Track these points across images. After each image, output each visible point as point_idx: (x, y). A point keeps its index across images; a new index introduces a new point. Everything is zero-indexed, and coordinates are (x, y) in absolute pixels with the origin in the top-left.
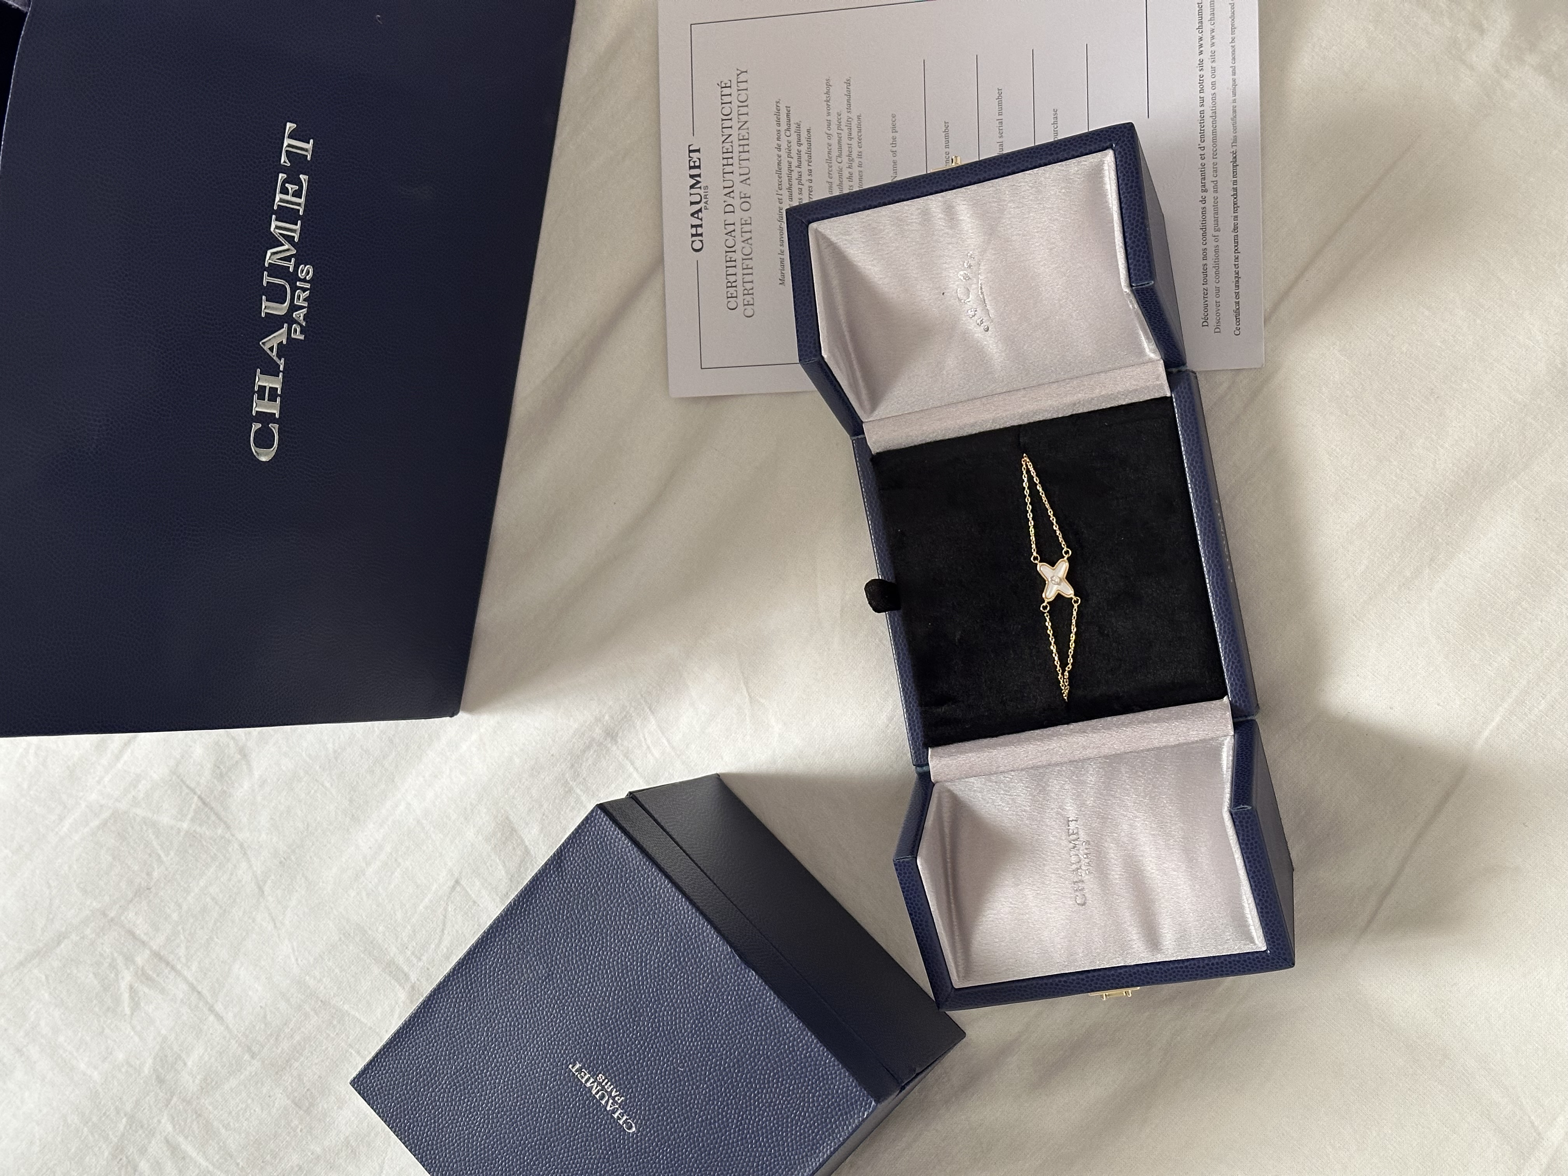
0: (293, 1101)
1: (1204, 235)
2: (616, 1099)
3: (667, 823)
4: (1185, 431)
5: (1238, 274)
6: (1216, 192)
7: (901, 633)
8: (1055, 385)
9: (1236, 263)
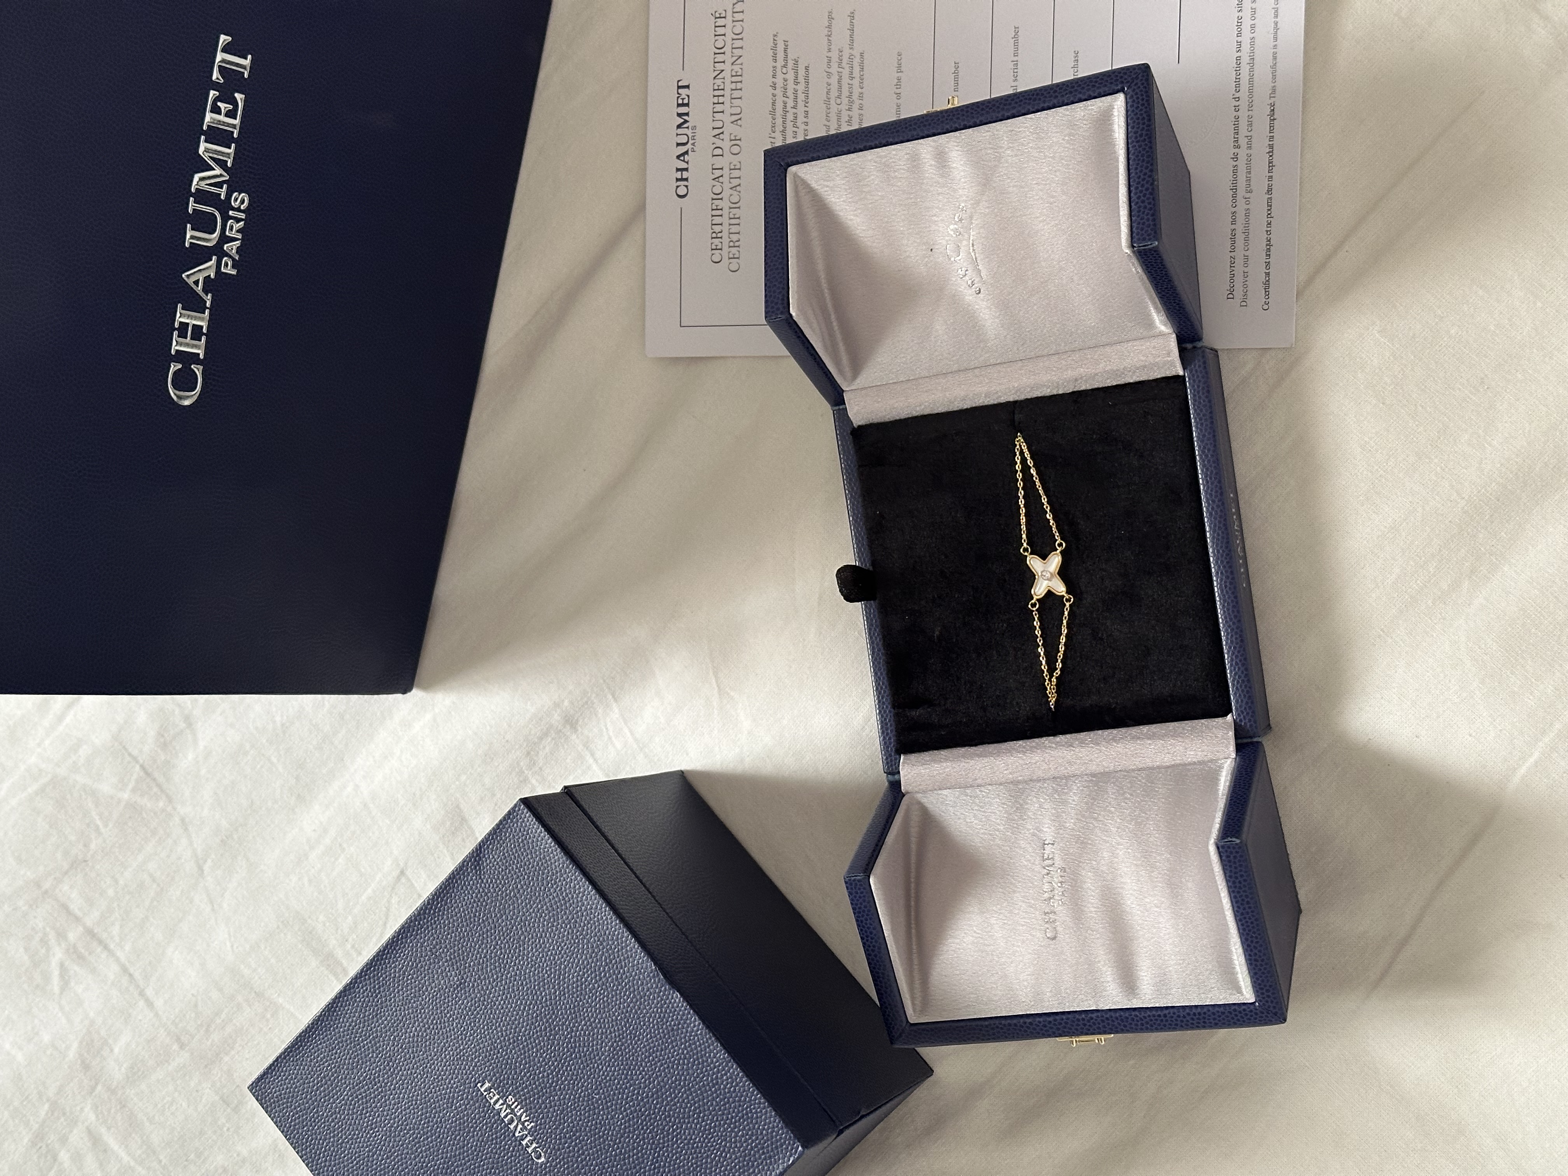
0: (222, 1098)
1: (1234, 197)
2: (526, 1124)
3: (604, 822)
4: (1198, 414)
5: (1269, 241)
6: (1250, 148)
7: (877, 626)
8: (1056, 358)
9: (1269, 229)
